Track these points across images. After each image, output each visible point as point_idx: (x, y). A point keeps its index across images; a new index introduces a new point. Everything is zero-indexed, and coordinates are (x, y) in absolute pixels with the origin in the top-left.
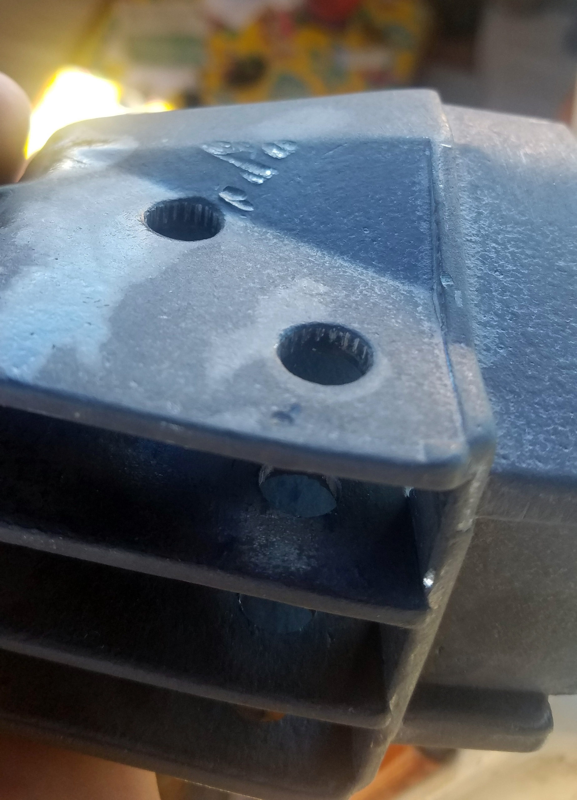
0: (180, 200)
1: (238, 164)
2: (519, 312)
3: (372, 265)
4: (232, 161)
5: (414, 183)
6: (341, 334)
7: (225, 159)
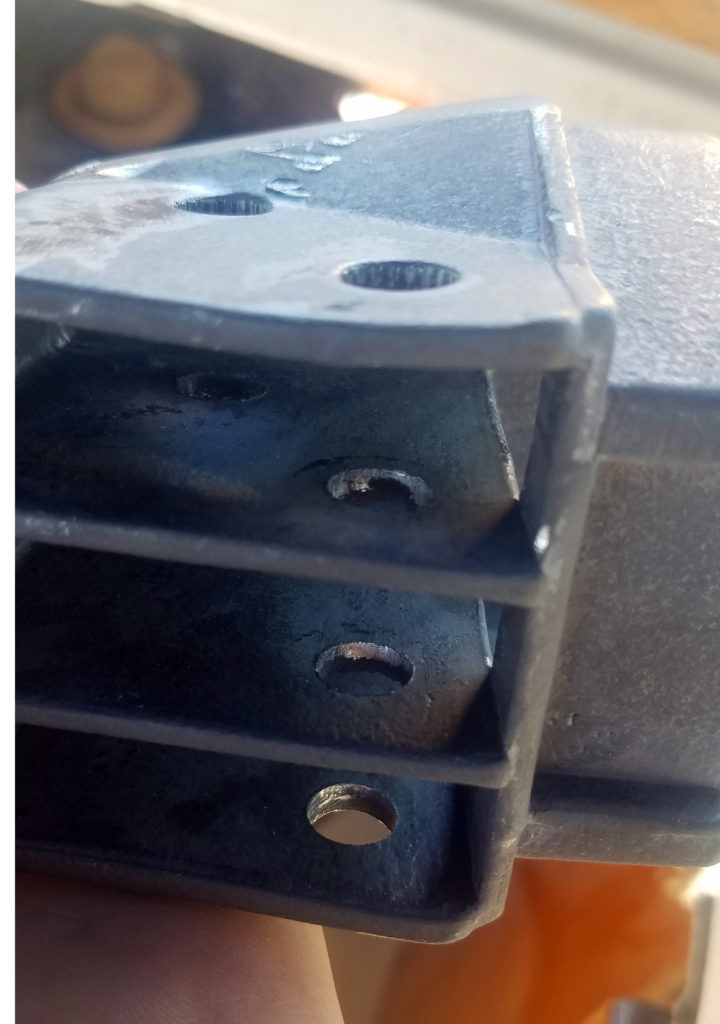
0: (217, 198)
1: (288, 157)
2: (649, 257)
3: (463, 228)
4: (282, 155)
5: (511, 149)
6: (421, 270)
7: (275, 155)
